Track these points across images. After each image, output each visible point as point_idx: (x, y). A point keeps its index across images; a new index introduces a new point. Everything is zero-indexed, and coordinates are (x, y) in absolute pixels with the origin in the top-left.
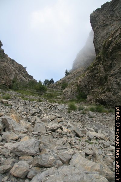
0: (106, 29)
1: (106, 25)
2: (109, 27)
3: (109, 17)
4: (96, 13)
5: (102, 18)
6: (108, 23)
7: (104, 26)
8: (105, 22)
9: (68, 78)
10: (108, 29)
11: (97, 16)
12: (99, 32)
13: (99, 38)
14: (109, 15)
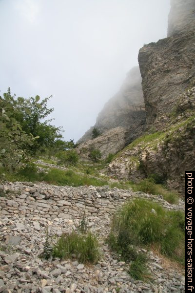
0: (167, 77)
1: (168, 71)
2: (173, 75)
3: (173, 59)
4: (149, 49)
5: (160, 58)
6: (171, 68)
7: (165, 72)
8: (166, 66)
9: (98, 142)
10: (171, 77)
11: (151, 53)
12: (155, 79)
13: (155, 87)
14: (173, 57)
